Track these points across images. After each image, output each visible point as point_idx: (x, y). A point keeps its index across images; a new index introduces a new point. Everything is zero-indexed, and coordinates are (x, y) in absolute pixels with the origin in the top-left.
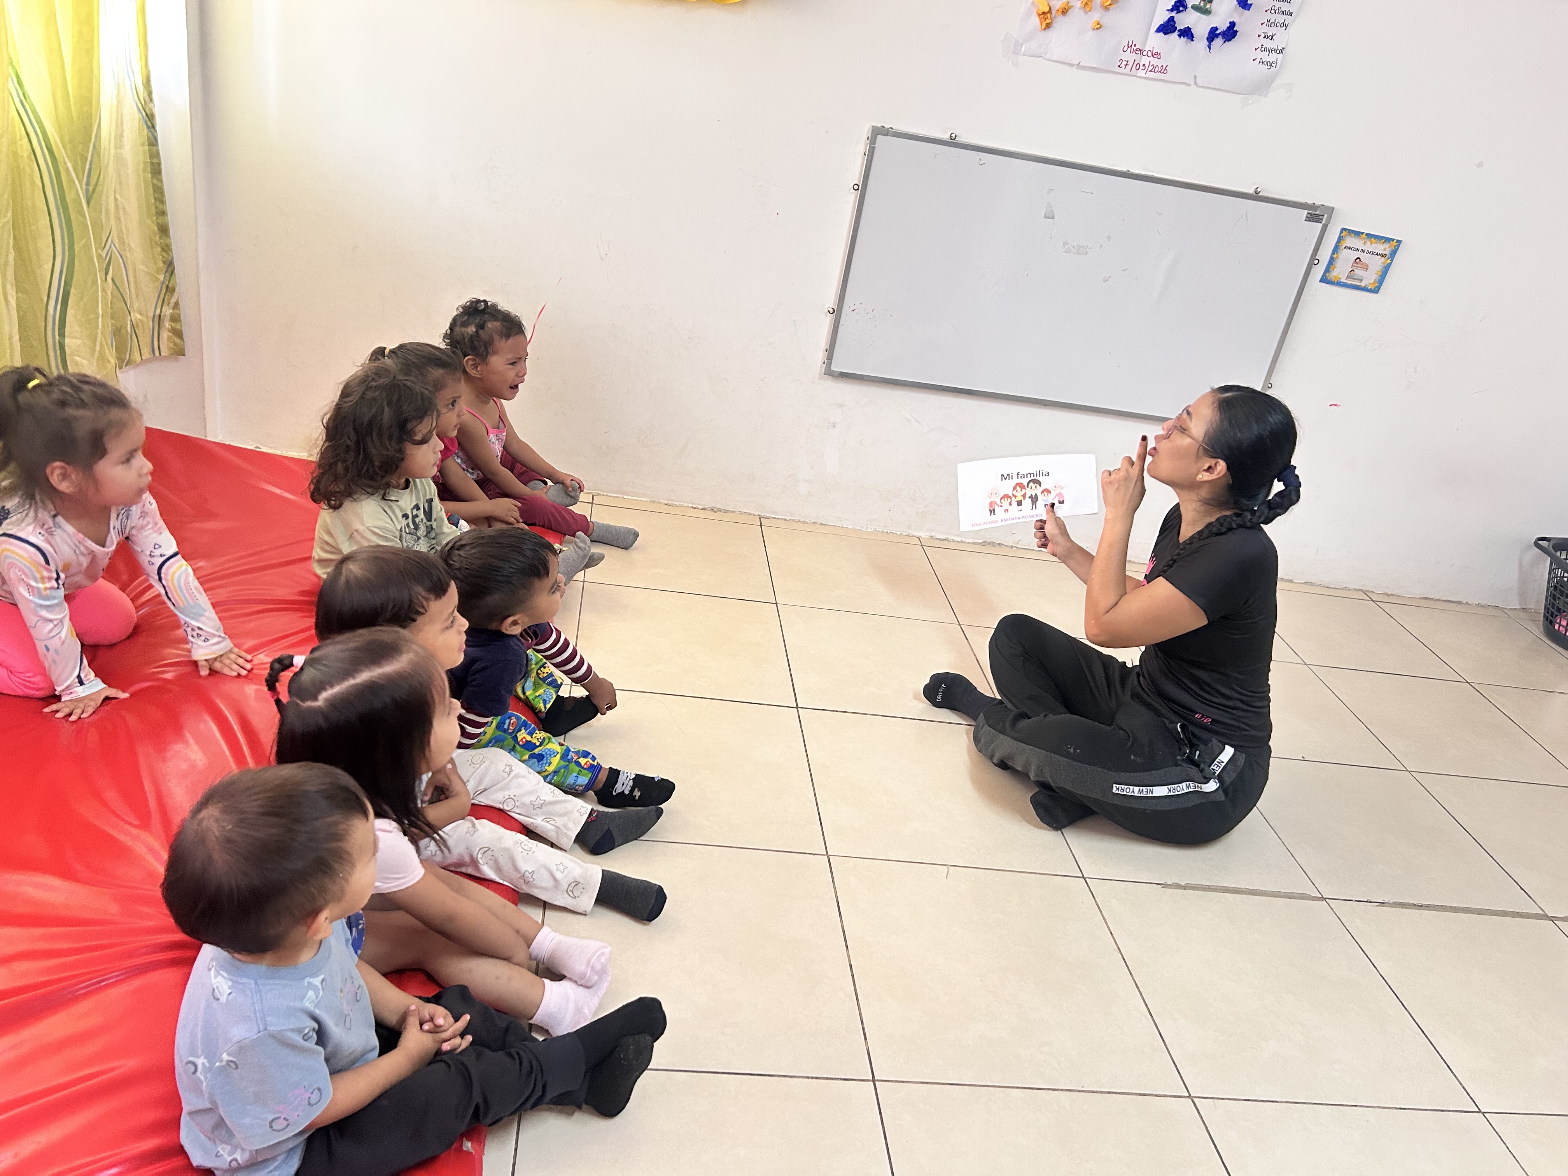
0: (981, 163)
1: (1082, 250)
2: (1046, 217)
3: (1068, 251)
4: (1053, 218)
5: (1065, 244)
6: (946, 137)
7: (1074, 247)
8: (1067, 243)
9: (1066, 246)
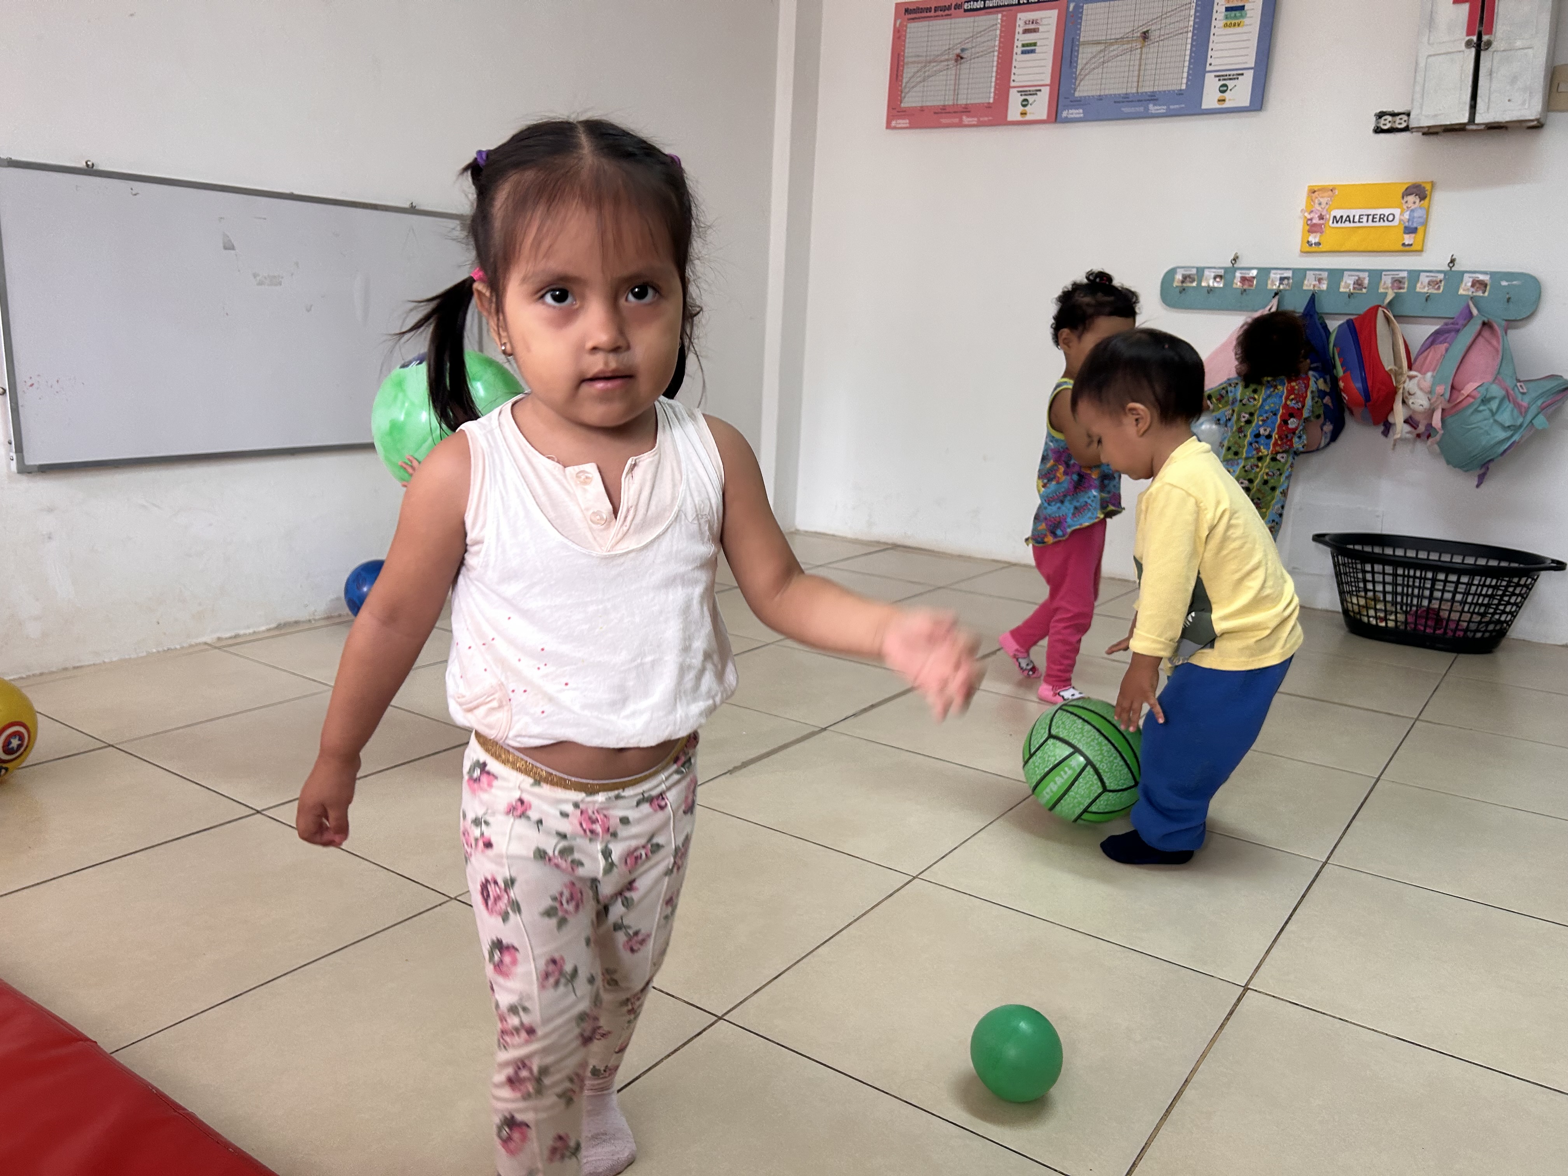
0: (134, 193)
1: (275, 281)
2: (225, 248)
3: (260, 283)
4: (233, 248)
5: (255, 276)
6: (82, 165)
7: (265, 278)
8: (258, 275)
9: (258, 278)
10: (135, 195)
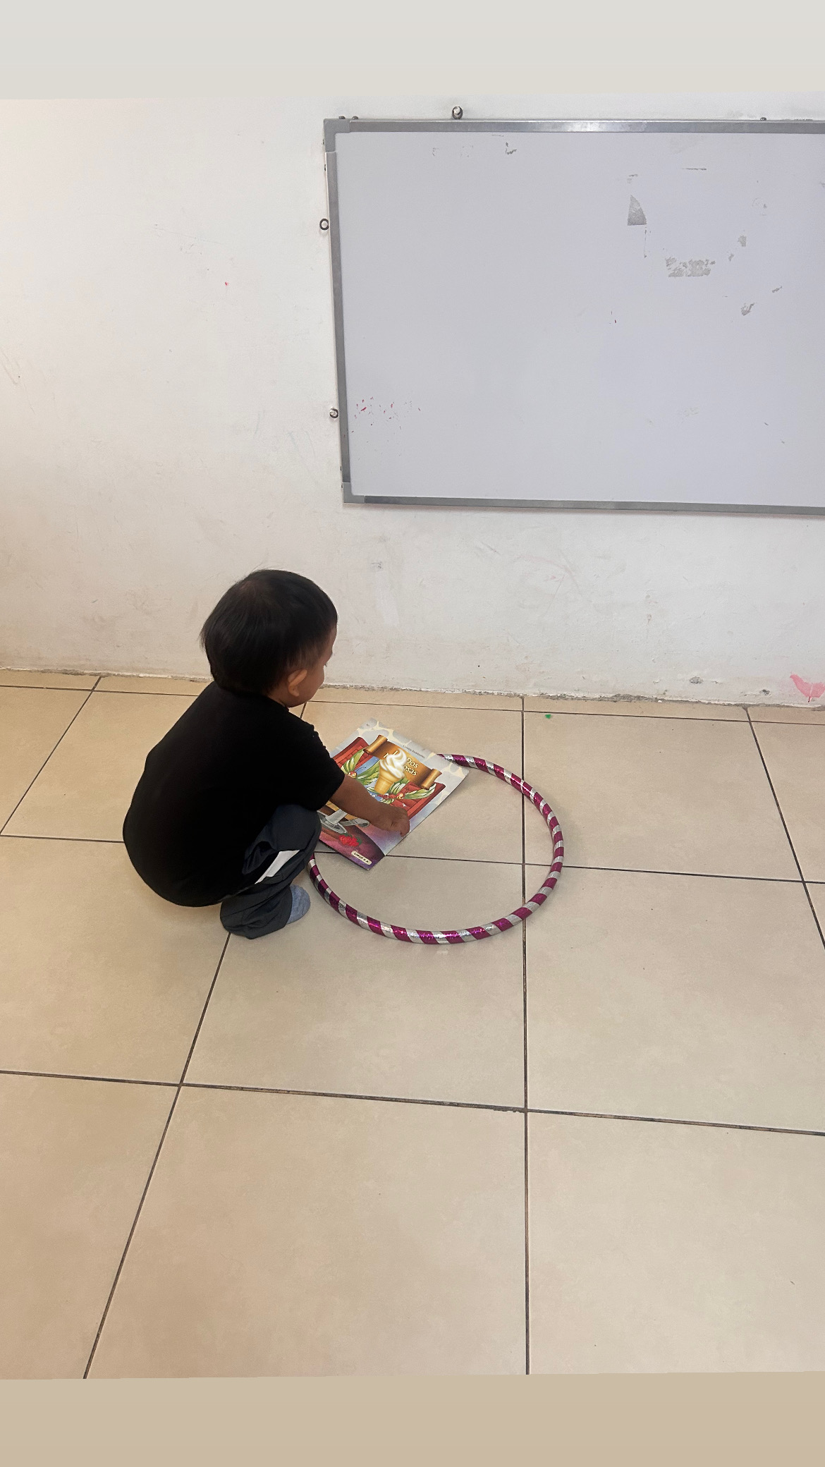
0: (507, 150)
1: (700, 268)
2: (631, 222)
3: (676, 274)
4: (643, 223)
5: (669, 262)
6: (446, 115)
7: (685, 265)
8: (675, 261)
9: (673, 266)
10: (511, 153)
